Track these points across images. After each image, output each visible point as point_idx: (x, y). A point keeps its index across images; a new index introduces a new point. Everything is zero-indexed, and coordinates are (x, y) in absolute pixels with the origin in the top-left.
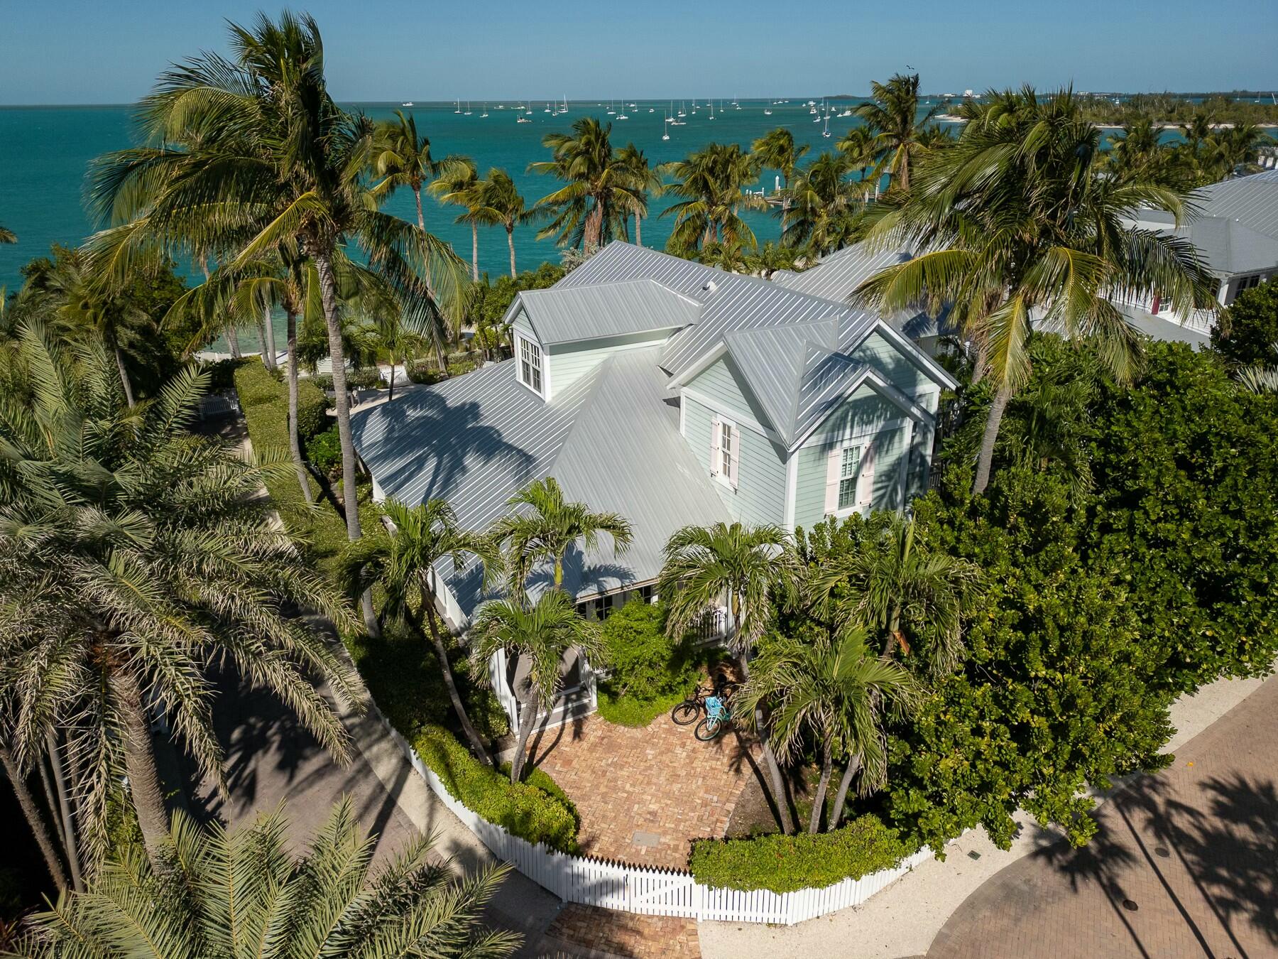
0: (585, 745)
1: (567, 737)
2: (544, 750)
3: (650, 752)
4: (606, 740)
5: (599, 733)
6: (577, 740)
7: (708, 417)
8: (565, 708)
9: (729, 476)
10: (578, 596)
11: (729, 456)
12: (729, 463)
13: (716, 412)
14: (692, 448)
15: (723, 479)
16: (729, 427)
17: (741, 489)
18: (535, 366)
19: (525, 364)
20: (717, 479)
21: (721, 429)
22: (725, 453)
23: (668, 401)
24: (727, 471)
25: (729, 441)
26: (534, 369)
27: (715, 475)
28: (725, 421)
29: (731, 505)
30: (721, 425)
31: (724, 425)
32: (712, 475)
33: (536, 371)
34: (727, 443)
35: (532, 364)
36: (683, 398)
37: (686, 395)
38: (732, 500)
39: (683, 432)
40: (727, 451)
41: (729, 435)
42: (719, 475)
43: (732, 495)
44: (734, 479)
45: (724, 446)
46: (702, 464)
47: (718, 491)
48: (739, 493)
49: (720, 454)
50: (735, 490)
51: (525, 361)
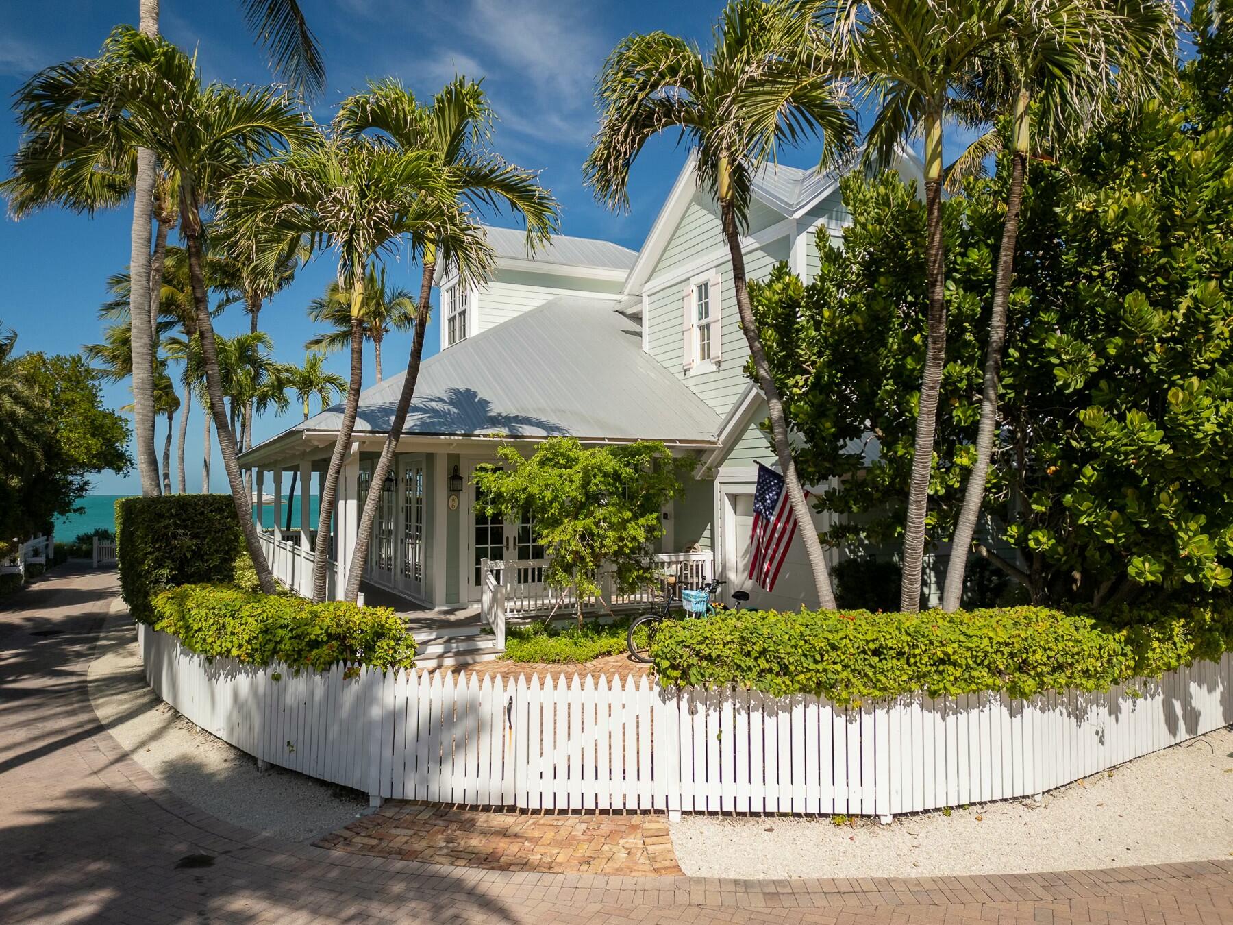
7: (678, 296)
8: (445, 648)
9: (709, 357)
10: (476, 432)
11: (708, 326)
12: (708, 339)
13: (688, 279)
14: (659, 358)
15: (700, 366)
16: (706, 285)
17: (727, 357)
18: (462, 309)
19: (452, 320)
20: (692, 373)
21: (695, 295)
22: (701, 328)
23: (626, 332)
24: (706, 352)
25: (707, 303)
26: (460, 314)
27: (689, 369)
28: (701, 279)
29: (713, 394)
30: (696, 290)
31: (700, 287)
32: (686, 371)
33: (463, 314)
34: (704, 311)
35: (458, 310)
36: (646, 299)
37: (649, 293)
38: (713, 386)
39: (646, 346)
40: (704, 321)
41: (707, 297)
42: (695, 365)
43: (713, 377)
44: (716, 351)
45: (701, 319)
46: (672, 370)
47: (694, 389)
48: (723, 366)
49: (696, 332)
50: (719, 363)
51: (452, 315)
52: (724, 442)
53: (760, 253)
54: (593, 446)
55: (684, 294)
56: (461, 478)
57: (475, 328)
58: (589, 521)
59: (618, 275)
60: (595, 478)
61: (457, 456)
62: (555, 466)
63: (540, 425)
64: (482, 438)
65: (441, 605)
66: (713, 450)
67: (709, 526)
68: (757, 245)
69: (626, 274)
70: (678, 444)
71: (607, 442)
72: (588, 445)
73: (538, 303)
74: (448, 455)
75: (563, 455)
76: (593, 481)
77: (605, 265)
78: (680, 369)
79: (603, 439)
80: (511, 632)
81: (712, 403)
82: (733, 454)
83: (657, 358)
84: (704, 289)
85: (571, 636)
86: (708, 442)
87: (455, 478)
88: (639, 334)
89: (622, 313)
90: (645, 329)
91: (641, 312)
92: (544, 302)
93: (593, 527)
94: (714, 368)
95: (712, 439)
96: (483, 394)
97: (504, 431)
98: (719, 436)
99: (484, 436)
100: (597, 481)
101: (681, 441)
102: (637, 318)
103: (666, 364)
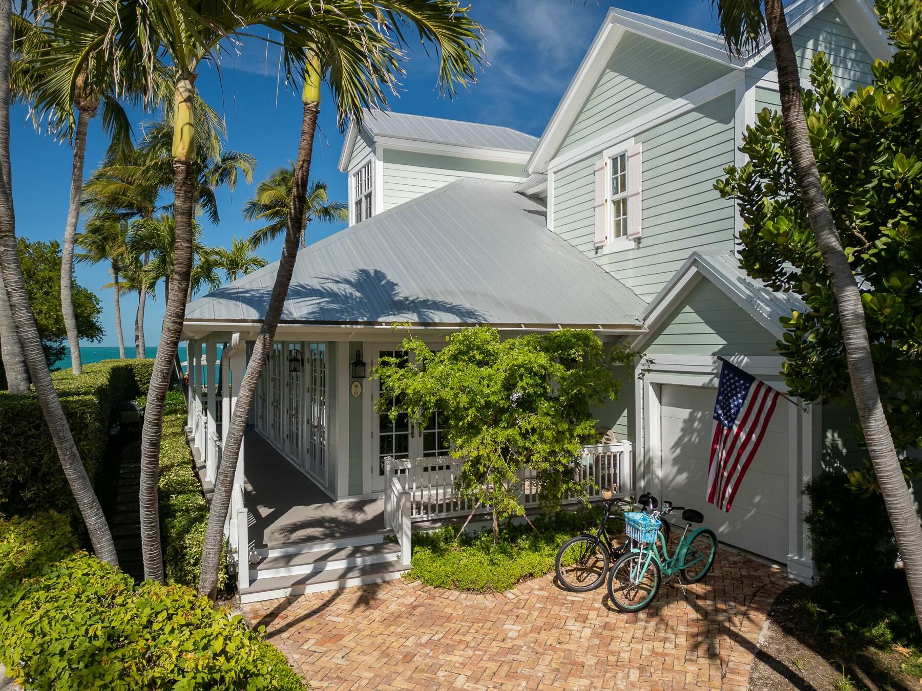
0: (376, 614)
1: (343, 604)
2: (291, 619)
3: (512, 629)
4: (420, 610)
5: (410, 600)
6: (362, 607)
7: (590, 170)
8: (349, 563)
9: (625, 233)
10: (380, 320)
11: (624, 201)
12: (625, 214)
13: (601, 152)
14: (565, 236)
15: (613, 244)
16: (623, 156)
17: (648, 232)
18: (368, 191)
19: (359, 203)
20: (605, 251)
21: (609, 169)
22: (617, 203)
23: (529, 211)
24: (621, 229)
25: (623, 177)
26: (366, 197)
27: (602, 247)
28: (616, 151)
29: (631, 273)
30: (610, 163)
31: (615, 160)
32: (597, 249)
33: (369, 196)
34: (620, 184)
35: (365, 193)
36: (551, 177)
37: (555, 170)
38: (631, 264)
39: (551, 225)
40: (620, 195)
41: (623, 169)
42: (608, 242)
43: (631, 255)
44: (635, 226)
45: (616, 193)
46: (581, 248)
47: (607, 268)
48: (644, 243)
49: (610, 209)
50: (638, 240)
51: (359, 198)
52: (650, 327)
53: (695, 115)
54: (512, 335)
55: (596, 168)
56: (364, 364)
57: (380, 207)
58: (513, 432)
59: (518, 157)
60: (522, 380)
61: (361, 343)
62: (470, 360)
63: (452, 310)
64: (384, 327)
65: (344, 497)
66: (636, 336)
67: (625, 413)
68: (691, 106)
69: (528, 157)
70: (602, 330)
71: (524, 329)
72: (506, 333)
73: (440, 185)
74: (350, 342)
75: (478, 348)
76: (520, 384)
77: (505, 147)
78: (591, 246)
79: (519, 325)
80: (418, 540)
81: (629, 283)
82: (660, 339)
83: (563, 236)
84: (620, 162)
85: (487, 549)
86: (633, 326)
87: (358, 364)
88: (544, 214)
89: (522, 194)
90: (551, 209)
91: (545, 191)
92: (446, 184)
93: (518, 438)
94: (632, 245)
95: (637, 323)
96: (391, 277)
97: (414, 318)
98: (644, 320)
99: (387, 324)
100: (523, 384)
101: (604, 326)
102: (540, 198)
103: (574, 242)
